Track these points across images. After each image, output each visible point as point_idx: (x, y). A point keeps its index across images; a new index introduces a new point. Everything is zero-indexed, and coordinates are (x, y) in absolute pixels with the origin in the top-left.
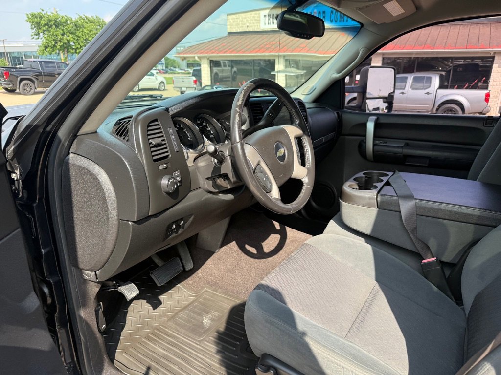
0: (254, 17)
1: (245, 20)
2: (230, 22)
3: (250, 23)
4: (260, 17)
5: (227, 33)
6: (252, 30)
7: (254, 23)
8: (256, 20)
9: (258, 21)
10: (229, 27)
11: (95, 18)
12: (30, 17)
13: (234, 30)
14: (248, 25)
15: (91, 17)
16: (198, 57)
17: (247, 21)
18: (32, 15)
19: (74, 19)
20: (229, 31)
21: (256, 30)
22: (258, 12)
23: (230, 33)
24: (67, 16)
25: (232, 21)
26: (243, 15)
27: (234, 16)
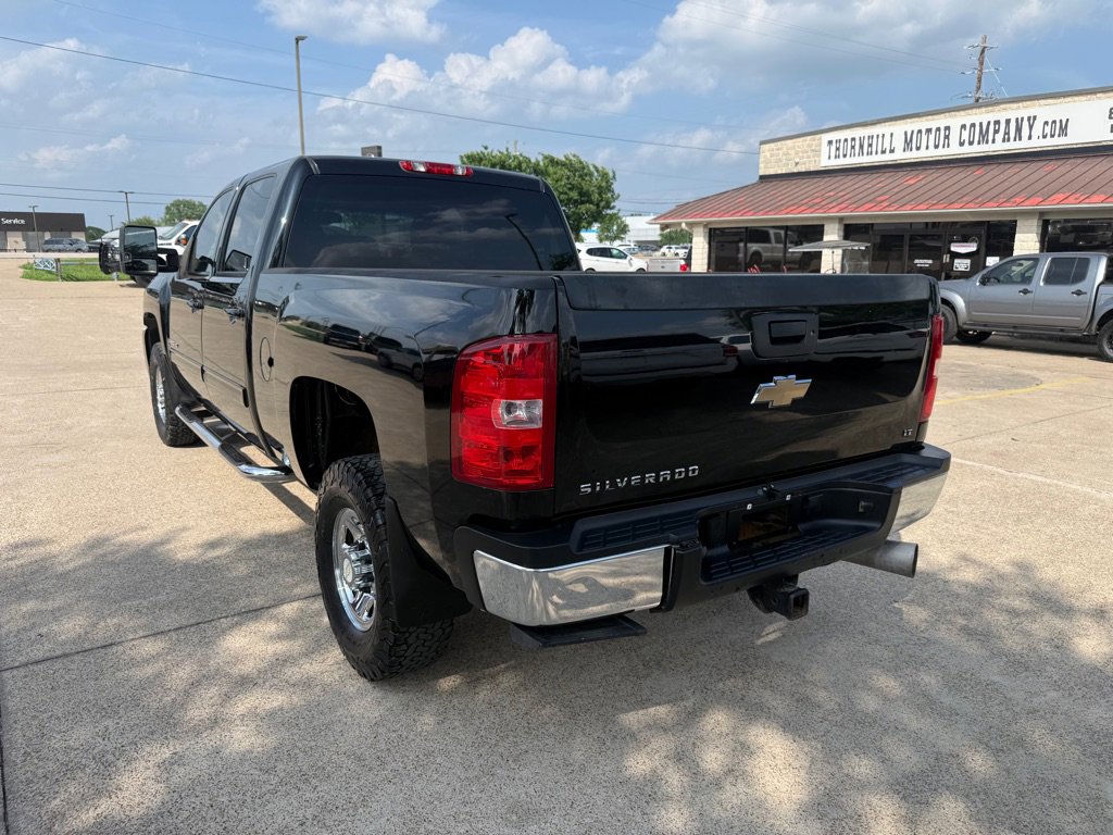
0: (809, 146)
1: (792, 152)
2: (765, 156)
3: (803, 157)
4: (820, 145)
5: (758, 178)
6: (803, 170)
7: (809, 157)
8: (813, 150)
9: (817, 152)
10: (762, 165)
11: (571, 157)
12: (465, 160)
13: (772, 172)
14: (797, 160)
15: (564, 159)
16: (687, 224)
17: (797, 153)
18: (468, 157)
19: (533, 161)
20: (762, 173)
21: (812, 168)
22: (818, 136)
23: (763, 178)
24: (524, 154)
25: (768, 154)
26: (789, 142)
27: (772, 145)
